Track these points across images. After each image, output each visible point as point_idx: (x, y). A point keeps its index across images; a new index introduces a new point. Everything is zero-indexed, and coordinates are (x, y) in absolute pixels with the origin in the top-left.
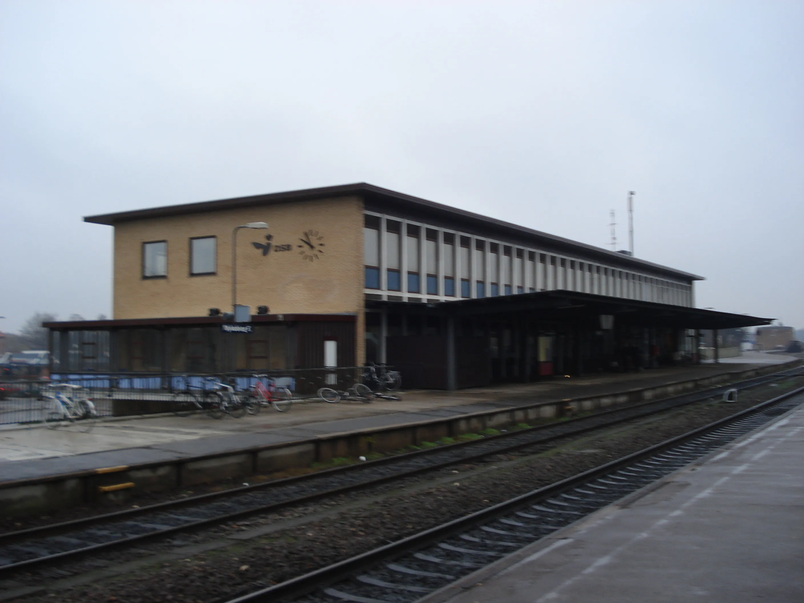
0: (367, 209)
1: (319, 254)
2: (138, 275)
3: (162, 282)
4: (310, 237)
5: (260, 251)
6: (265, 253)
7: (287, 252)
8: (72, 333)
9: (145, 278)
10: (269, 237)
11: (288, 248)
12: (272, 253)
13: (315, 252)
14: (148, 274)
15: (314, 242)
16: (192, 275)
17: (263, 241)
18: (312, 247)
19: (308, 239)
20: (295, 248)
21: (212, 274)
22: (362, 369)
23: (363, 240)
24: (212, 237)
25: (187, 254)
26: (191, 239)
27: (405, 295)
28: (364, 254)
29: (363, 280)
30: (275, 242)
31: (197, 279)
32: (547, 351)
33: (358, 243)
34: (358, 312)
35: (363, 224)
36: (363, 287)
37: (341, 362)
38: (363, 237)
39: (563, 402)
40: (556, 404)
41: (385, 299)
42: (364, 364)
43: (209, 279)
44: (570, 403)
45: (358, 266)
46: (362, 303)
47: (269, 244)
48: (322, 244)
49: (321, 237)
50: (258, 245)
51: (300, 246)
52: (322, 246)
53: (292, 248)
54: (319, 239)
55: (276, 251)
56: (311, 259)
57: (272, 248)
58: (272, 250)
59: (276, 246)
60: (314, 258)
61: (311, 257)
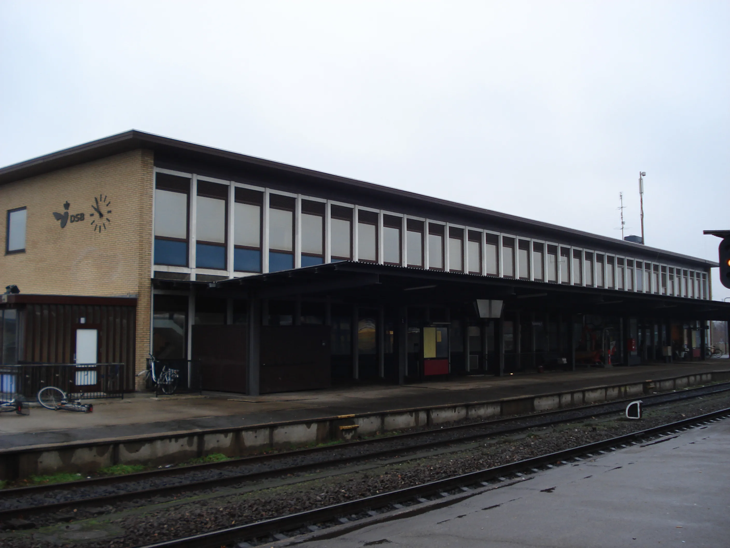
1: (107, 223)
4: (100, 203)
5: (59, 223)
6: (63, 225)
7: (80, 222)
10: (67, 206)
11: (81, 217)
12: (69, 225)
13: (104, 220)
15: (104, 210)
16: (8, 252)
17: (62, 211)
18: (101, 215)
19: (98, 206)
20: (87, 216)
21: (22, 251)
22: (145, 366)
23: (151, 205)
24: (24, 208)
25: (4, 230)
26: (9, 212)
27: (232, 274)
28: (151, 221)
29: (150, 255)
30: (72, 212)
31: (11, 257)
32: (438, 346)
33: (142, 208)
34: (139, 294)
35: (151, 184)
36: (150, 263)
37: (104, 359)
38: (151, 200)
39: (338, 419)
40: (317, 422)
41: (193, 279)
42: (148, 360)
43: (20, 257)
44: (356, 420)
45: (141, 237)
46: (147, 283)
47: (67, 214)
48: (110, 212)
49: (109, 203)
50: (57, 216)
51: (92, 215)
52: (110, 214)
53: (85, 217)
54: (107, 205)
55: (72, 222)
56: (100, 229)
57: (69, 218)
58: (69, 221)
59: (72, 216)
60: (102, 228)
61: (100, 227)
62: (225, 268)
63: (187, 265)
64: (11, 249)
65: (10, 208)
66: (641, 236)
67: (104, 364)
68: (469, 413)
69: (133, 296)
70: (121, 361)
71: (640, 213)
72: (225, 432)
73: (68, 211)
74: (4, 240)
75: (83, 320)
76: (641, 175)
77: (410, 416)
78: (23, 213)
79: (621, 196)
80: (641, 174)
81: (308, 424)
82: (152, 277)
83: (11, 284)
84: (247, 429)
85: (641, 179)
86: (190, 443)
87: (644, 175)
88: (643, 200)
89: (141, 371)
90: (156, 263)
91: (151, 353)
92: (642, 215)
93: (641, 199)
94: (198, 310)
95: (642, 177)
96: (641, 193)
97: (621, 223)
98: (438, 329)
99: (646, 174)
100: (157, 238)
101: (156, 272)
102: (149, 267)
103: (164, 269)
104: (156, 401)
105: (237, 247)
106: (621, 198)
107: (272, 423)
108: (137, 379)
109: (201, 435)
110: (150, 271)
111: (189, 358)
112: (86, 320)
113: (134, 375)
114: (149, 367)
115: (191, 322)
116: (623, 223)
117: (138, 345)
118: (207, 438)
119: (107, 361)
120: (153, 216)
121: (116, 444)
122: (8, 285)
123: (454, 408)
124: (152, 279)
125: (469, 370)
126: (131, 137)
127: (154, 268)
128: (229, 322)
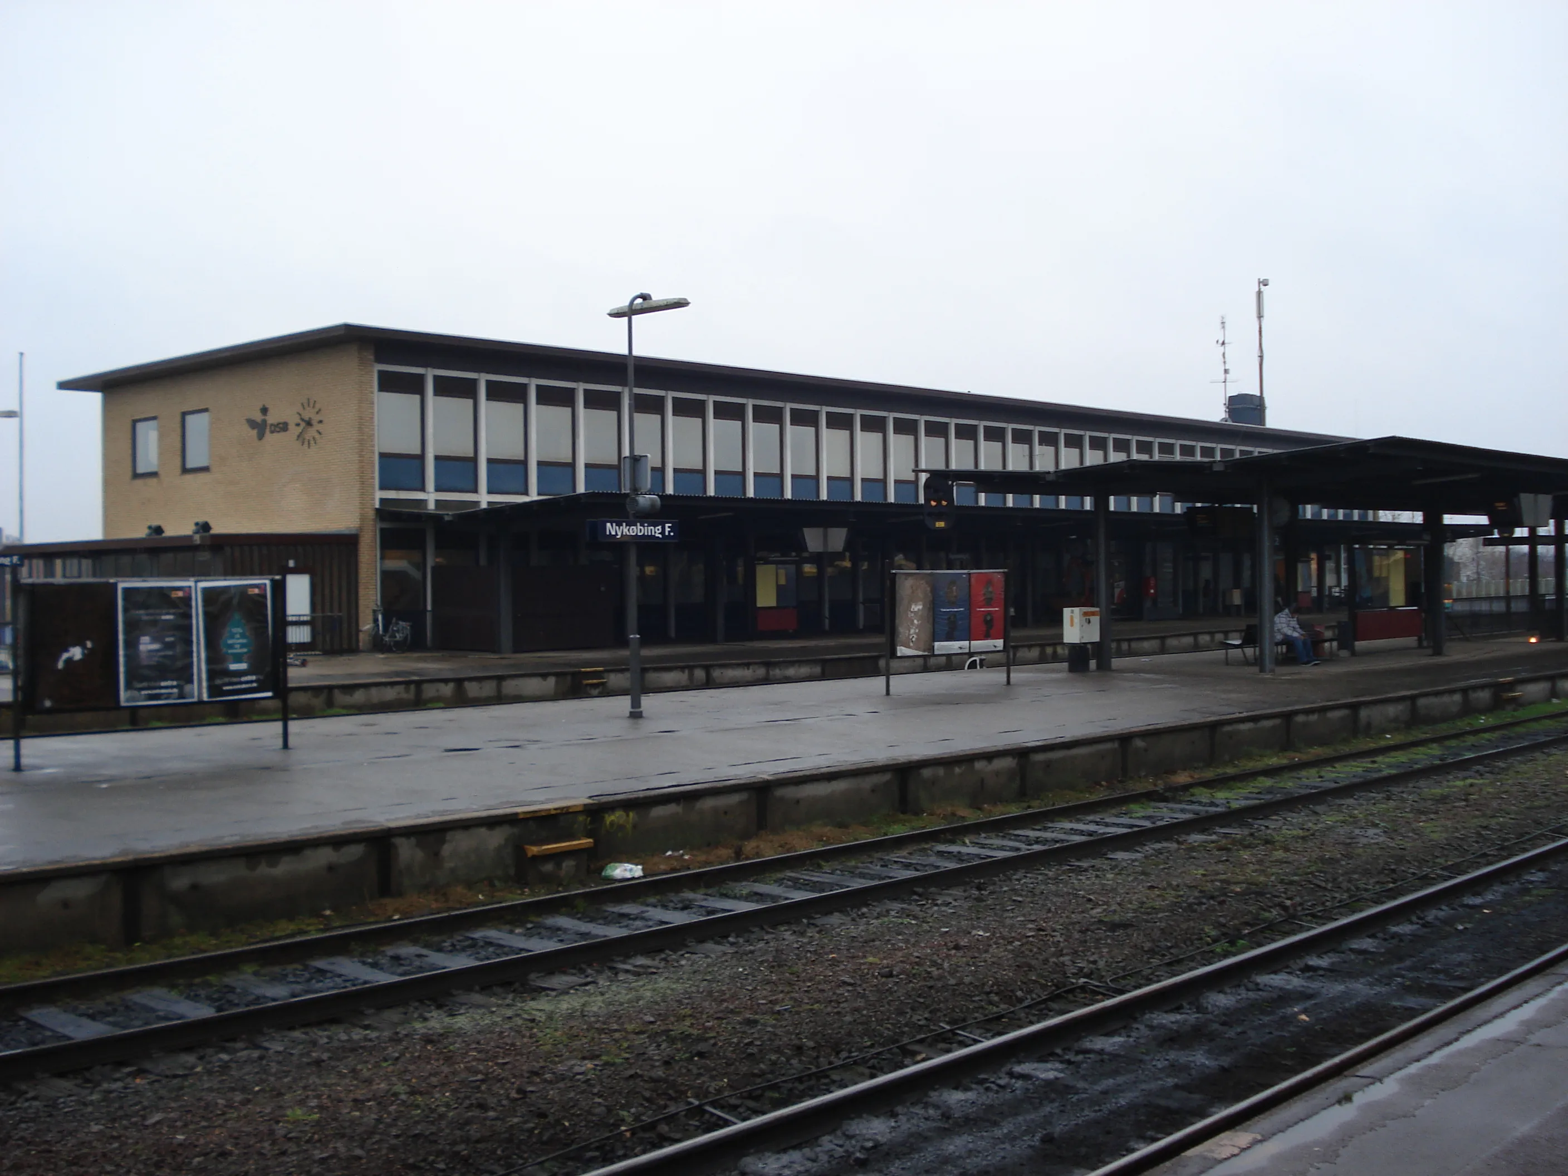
0: (379, 360)
1: (317, 436)
2: (129, 474)
3: (153, 481)
4: (308, 409)
5: (254, 433)
6: (261, 436)
7: (283, 434)
8: (58, 563)
9: (136, 476)
10: (264, 411)
11: (283, 427)
12: (269, 436)
13: (314, 433)
14: (140, 470)
15: (313, 419)
16: (185, 470)
17: (258, 417)
18: (310, 426)
19: (305, 413)
20: (291, 426)
21: (205, 469)
22: (371, 618)
23: (373, 413)
24: (206, 410)
25: (179, 439)
26: (184, 414)
27: (484, 499)
28: (373, 435)
29: (373, 478)
30: (272, 419)
31: (189, 477)
32: (780, 590)
33: (361, 418)
34: (361, 529)
35: (372, 387)
36: (373, 488)
37: (319, 607)
38: (372, 408)
39: (580, 672)
40: (557, 675)
41: (431, 506)
42: (374, 611)
43: (202, 476)
44: (606, 675)
45: (361, 456)
46: (371, 514)
47: (264, 421)
48: (321, 422)
49: (320, 410)
50: (252, 424)
51: (298, 425)
52: (320, 425)
53: (289, 427)
54: (317, 413)
55: (272, 432)
56: (309, 444)
57: (268, 427)
58: (268, 431)
59: (272, 425)
60: (312, 442)
61: (309, 441)
62: (475, 490)
63: (423, 489)
64: (190, 465)
65: (185, 409)
66: (1258, 394)
67: (319, 614)
68: (771, 673)
69: (353, 532)
70: (340, 610)
71: (1256, 352)
72: (446, 681)
73: (267, 418)
74: (179, 453)
75: (291, 563)
76: (1261, 285)
77: (681, 673)
78: (205, 416)
79: (1223, 323)
80: (1259, 283)
81: (544, 676)
82: (377, 506)
83: (201, 520)
84: (471, 679)
85: (1259, 293)
86: (407, 690)
87: (1265, 285)
88: (1263, 329)
89: (366, 626)
90: (382, 488)
91: (379, 603)
92: (1261, 357)
93: (1260, 328)
94: (439, 547)
95: (1263, 288)
96: (1260, 316)
97: (1223, 372)
98: (779, 566)
99: (1270, 283)
100: (383, 456)
101: (382, 501)
102: (373, 494)
103: (392, 495)
104: (382, 658)
105: (490, 461)
106: (1223, 327)
107: (499, 674)
108: (361, 636)
109: (418, 684)
110: (373, 499)
111: (429, 608)
112: (296, 563)
113: (358, 631)
114: (376, 620)
115: (430, 563)
116: (1226, 371)
117: (362, 592)
118: (425, 687)
119: (323, 611)
120: (376, 428)
121: (330, 688)
122: (197, 520)
123: (747, 665)
124: (377, 509)
125: (861, 627)
126: (342, 332)
127: (379, 495)
128: (483, 562)
